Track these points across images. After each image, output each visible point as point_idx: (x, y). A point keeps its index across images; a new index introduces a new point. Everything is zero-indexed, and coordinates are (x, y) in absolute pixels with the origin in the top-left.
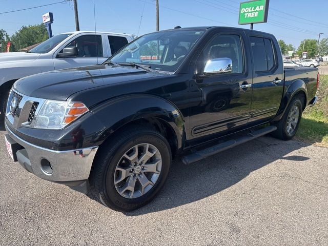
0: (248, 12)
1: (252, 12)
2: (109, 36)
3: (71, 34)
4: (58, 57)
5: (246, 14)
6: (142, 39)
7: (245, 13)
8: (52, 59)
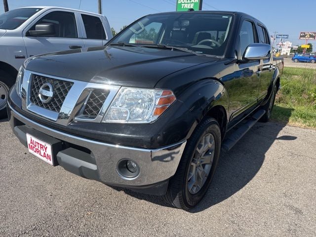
0: (185, 3)
1: (188, 3)
2: (82, 15)
3: (40, 9)
4: (28, 35)
5: (183, 5)
6: (146, 20)
7: (181, 3)
8: (21, 38)
